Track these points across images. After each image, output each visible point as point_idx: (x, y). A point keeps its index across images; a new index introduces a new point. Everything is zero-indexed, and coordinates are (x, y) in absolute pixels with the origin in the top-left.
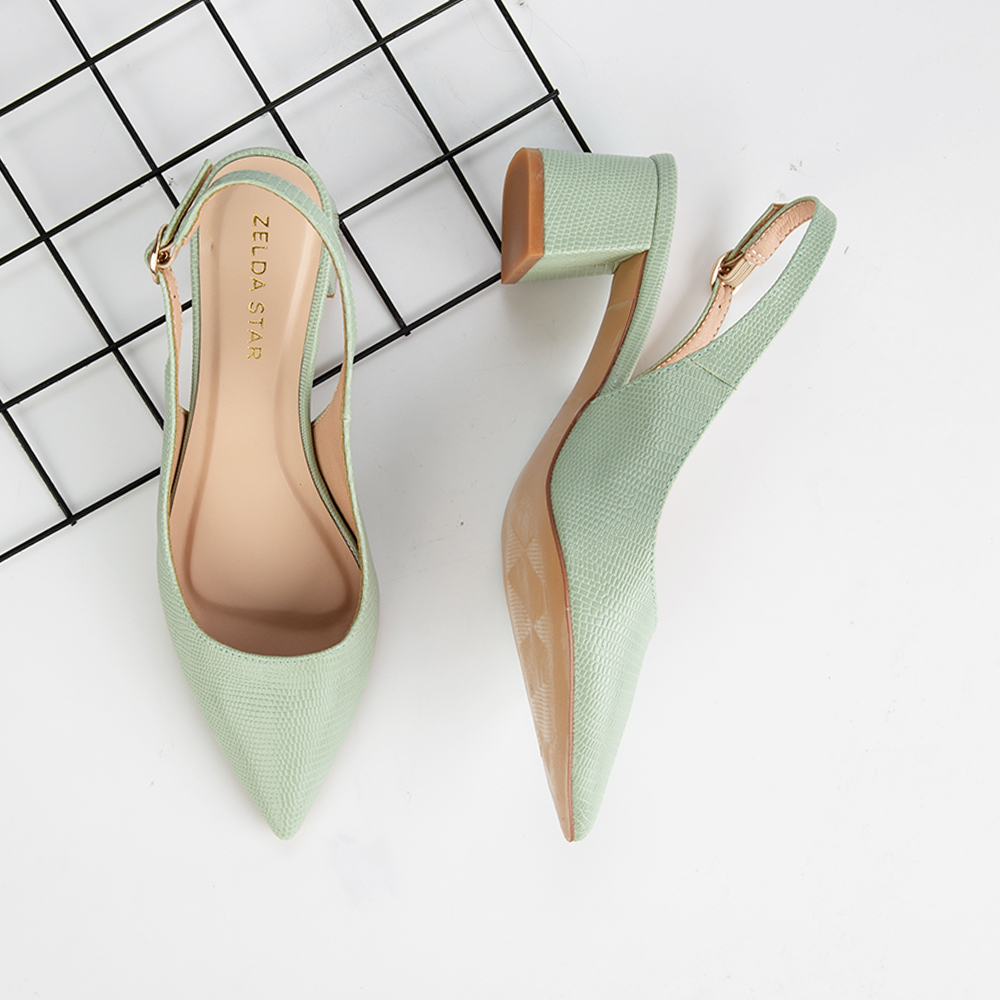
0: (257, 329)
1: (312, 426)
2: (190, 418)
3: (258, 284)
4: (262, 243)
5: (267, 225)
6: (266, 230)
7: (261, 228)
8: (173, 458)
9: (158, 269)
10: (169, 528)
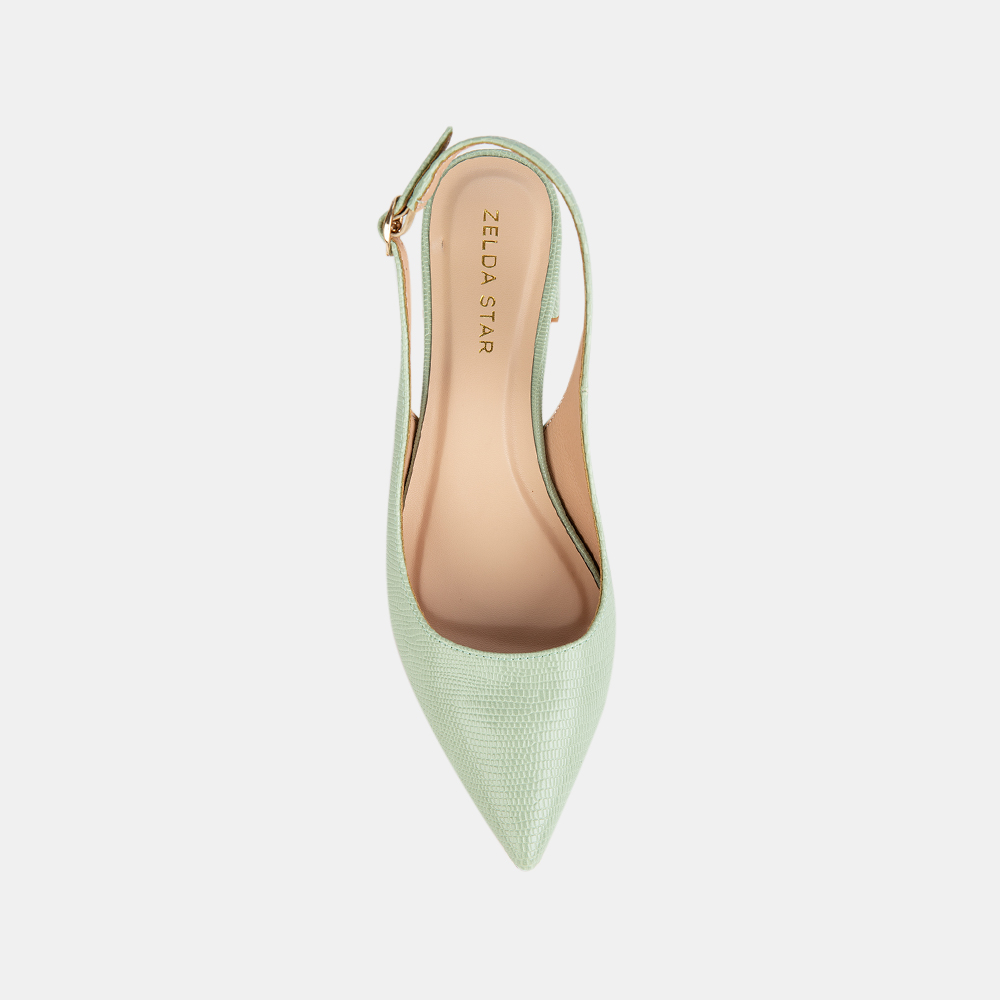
0: (488, 322)
1: (545, 429)
2: (420, 424)
3: (489, 278)
4: (493, 237)
5: (497, 220)
6: (495, 224)
7: (490, 222)
8: (406, 447)
9: (392, 239)
10: (402, 527)
